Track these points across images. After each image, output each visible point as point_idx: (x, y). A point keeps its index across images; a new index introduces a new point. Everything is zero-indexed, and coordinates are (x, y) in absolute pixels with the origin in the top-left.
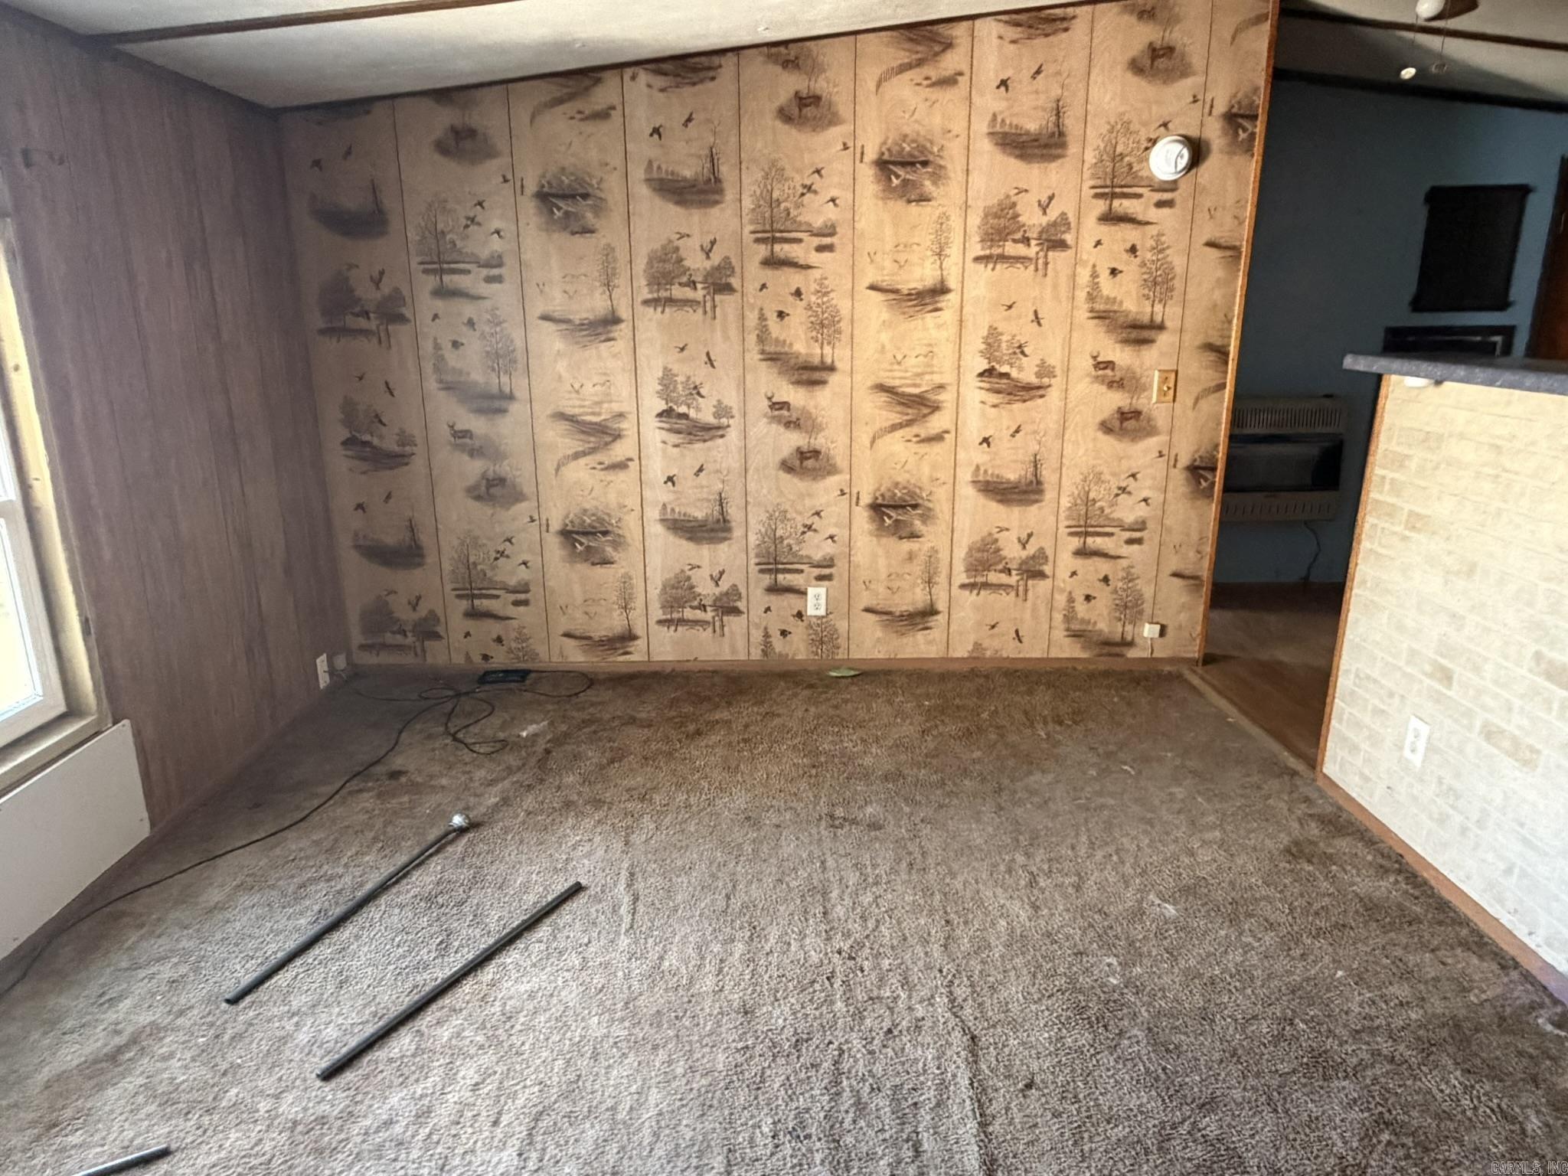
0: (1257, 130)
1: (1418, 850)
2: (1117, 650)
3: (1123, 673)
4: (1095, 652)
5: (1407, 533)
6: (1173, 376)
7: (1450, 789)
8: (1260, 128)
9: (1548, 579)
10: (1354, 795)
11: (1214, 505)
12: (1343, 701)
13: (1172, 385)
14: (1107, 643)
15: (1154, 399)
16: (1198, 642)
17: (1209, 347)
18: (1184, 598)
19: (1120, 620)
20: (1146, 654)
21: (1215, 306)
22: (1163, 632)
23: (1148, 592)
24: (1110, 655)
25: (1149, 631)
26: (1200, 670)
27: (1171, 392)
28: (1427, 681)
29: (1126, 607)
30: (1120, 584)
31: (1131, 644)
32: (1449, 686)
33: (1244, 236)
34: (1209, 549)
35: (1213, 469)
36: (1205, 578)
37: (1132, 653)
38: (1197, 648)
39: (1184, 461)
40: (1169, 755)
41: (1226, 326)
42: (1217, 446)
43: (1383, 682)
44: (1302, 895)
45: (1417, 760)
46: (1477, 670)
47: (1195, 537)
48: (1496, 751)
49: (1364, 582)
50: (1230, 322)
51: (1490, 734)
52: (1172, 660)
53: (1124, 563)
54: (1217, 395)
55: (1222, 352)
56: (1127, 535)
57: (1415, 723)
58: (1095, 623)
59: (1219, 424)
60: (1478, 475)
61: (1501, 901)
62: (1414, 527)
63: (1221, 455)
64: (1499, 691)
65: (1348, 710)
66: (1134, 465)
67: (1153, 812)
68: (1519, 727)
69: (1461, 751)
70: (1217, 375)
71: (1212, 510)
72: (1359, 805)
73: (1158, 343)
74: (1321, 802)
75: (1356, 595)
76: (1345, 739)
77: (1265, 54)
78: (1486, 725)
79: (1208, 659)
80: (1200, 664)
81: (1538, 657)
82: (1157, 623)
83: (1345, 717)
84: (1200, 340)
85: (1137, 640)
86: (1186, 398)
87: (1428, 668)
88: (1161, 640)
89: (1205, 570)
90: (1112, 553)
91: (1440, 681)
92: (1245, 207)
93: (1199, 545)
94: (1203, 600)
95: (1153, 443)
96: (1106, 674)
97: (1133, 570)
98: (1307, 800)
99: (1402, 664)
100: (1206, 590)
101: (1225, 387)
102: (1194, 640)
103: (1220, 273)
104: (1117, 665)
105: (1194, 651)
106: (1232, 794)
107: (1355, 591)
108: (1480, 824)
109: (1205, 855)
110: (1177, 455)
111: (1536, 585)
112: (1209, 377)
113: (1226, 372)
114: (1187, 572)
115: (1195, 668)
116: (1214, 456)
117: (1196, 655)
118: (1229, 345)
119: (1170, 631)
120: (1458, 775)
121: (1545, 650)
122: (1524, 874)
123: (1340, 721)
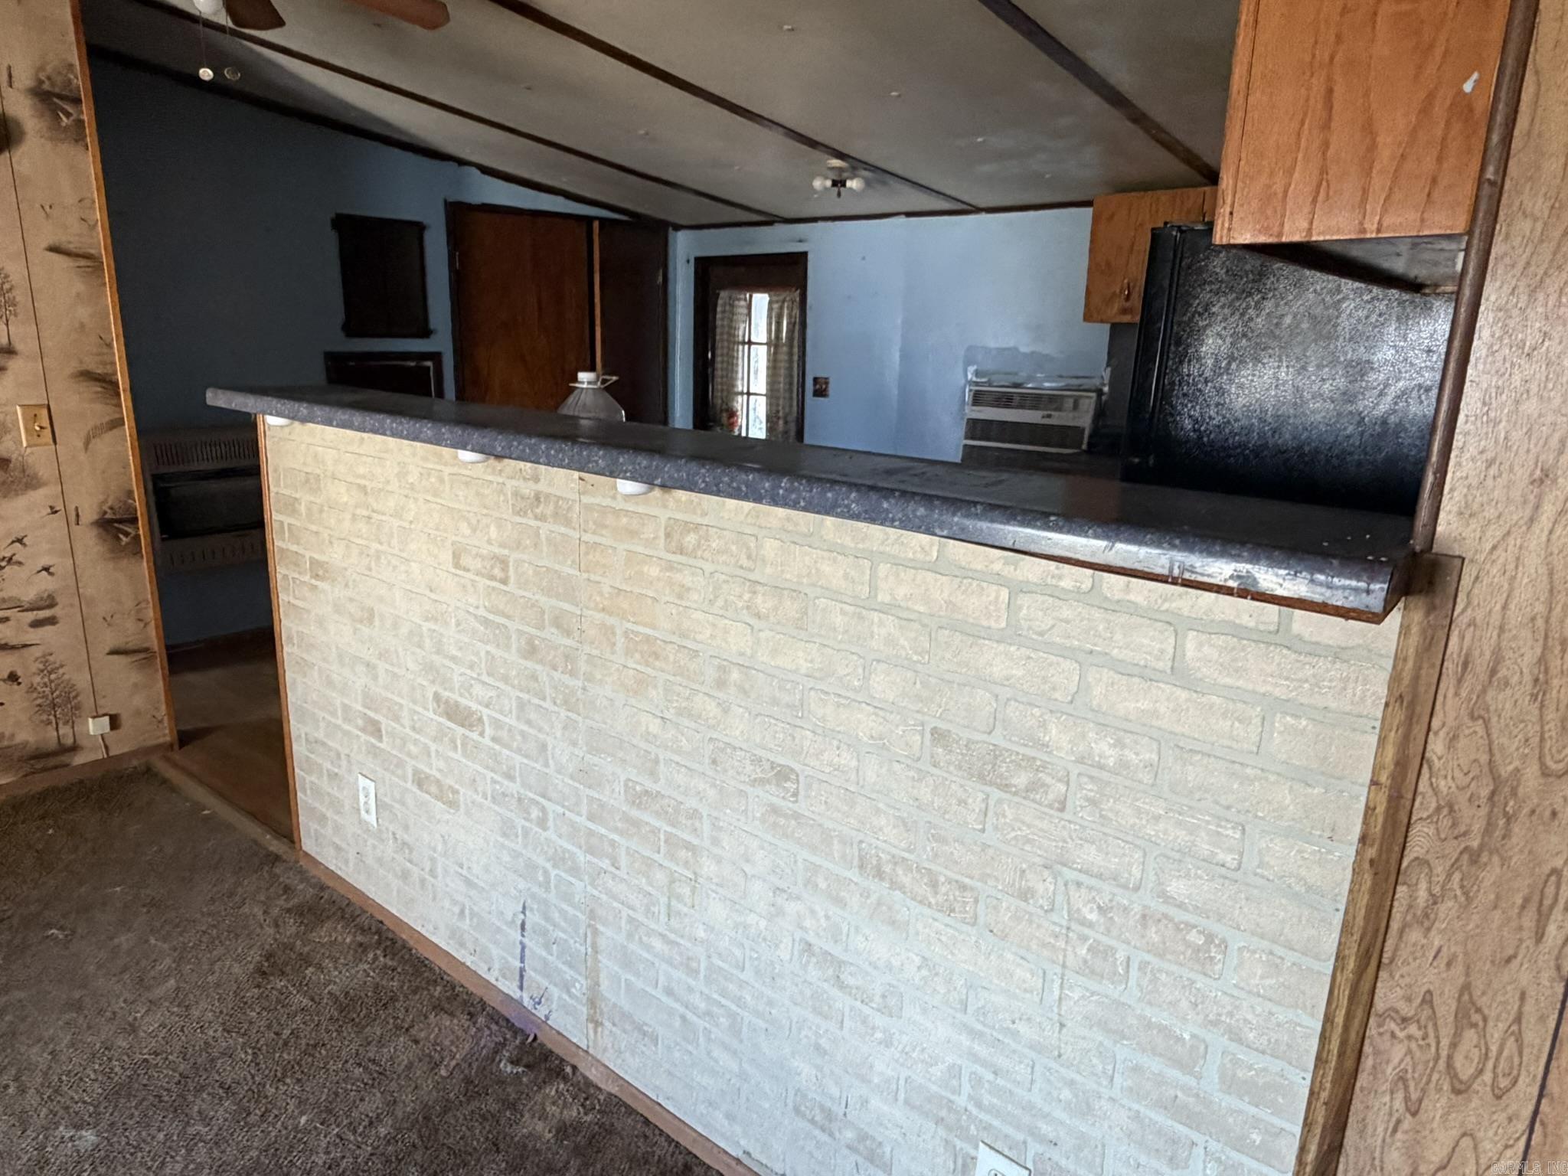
0: (85, 118)
1: (394, 911)
2: (52, 762)
3: (67, 789)
4: (21, 774)
5: (313, 581)
6: (45, 412)
7: (404, 843)
8: (87, 114)
9: (427, 619)
10: (332, 868)
11: (145, 564)
12: (302, 770)
13: (46, 423)
14: (39, 755)
15: (25, 444)
16: (166, 723)
17: (87, 375)
18: (135, 677)
19: (50, 723)
20: (100, 754)
21: (82, 326)
22: (115, 722)
23: (82, 680)
24: (44, 770)
25: (96, 727)
26: (176, 756)
27: (48, 432)
28: (364, 737)
29: (54, 706)
30: (37, 679)
31: (75, 748)
32: (380, 738)
33: (99, 241)
34: (151, 613)
35: (134, 521)
36: (156, 649)
37: (79, 759)
38: (167, 731)
39: (89, 515)
40: (118, 889)
41: (105, 350)
42: (130, 493)
43: (330, 743)
44: (269, 1027)
45: (372, 819)
46: (397, 719)
47: (129, 604)
48: (427, 797)
49: (290, 638)
50: (110, 346)
51: (421, 781)
52: (133, 754)
53: (36, 652)
54: (115, 432)
55: (107, 383)
56: (31, 616)
57: (362, 782)
58: (13, 736)
59: (126, 466)
60: (354, 518)
61: (462, 945)
62: (317, 575)
63: (138, 503)
64: (417, 737)
65: (308, 779)
66: (17, 528)
67: (84, 986)
68: (440, 771)
69: (403, 803)
70: (110, 409)
71: (144, 568)
72: (340, 878)
73: (9, 372)
74: (301, 887)
75: (288, 653)
76: (313, 810)
77: (72, 28)
78: (416, 772)
79: (185, 739)
80: (176, 747)
81: (437, 697)
82: (104, 715)
83: (308, 786)
84: (74, 366)
85: (82, 742)
86: (71, 438)
87: (360, 722)
88: (114, 732)
89: (153, 638)
90: (14, 642)
91: (372, 734)
92: (92, 208)
93: (138, 612)
94: (159, 675)
95: (40, 497)
96: (42, 797)
97: (51, 658)
98: (287, 889)
99: (339, 722)
100: (160, 662)
101: (124, 424)
102: (161, 722)
103: (79, 286)
104: (61, 779)
105: (165, 734)
106: (198, 916)
107: (285, 649)
108: (433, 873)
109: (151, 1024)
110: (77, 509)
111: (420, 626)
112: (101, 412)
113: (119, 405)
114: (131, 646)
115: (169, 754)
116: (130, 506)
117: (168, 739)
118: (116, 374)
119: (126, 720)
120: (406, 828)
121: (441, 691)
122: (473, 914)
123: (305, 792)
